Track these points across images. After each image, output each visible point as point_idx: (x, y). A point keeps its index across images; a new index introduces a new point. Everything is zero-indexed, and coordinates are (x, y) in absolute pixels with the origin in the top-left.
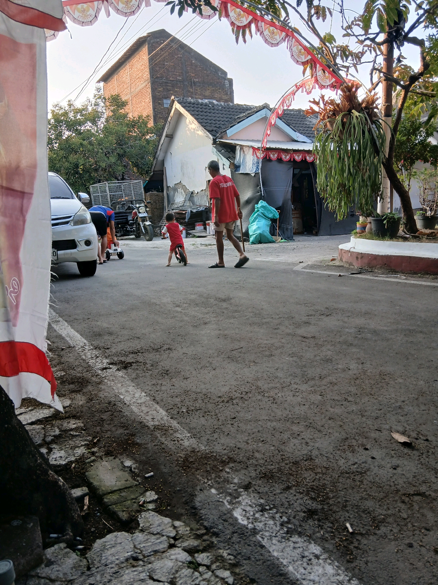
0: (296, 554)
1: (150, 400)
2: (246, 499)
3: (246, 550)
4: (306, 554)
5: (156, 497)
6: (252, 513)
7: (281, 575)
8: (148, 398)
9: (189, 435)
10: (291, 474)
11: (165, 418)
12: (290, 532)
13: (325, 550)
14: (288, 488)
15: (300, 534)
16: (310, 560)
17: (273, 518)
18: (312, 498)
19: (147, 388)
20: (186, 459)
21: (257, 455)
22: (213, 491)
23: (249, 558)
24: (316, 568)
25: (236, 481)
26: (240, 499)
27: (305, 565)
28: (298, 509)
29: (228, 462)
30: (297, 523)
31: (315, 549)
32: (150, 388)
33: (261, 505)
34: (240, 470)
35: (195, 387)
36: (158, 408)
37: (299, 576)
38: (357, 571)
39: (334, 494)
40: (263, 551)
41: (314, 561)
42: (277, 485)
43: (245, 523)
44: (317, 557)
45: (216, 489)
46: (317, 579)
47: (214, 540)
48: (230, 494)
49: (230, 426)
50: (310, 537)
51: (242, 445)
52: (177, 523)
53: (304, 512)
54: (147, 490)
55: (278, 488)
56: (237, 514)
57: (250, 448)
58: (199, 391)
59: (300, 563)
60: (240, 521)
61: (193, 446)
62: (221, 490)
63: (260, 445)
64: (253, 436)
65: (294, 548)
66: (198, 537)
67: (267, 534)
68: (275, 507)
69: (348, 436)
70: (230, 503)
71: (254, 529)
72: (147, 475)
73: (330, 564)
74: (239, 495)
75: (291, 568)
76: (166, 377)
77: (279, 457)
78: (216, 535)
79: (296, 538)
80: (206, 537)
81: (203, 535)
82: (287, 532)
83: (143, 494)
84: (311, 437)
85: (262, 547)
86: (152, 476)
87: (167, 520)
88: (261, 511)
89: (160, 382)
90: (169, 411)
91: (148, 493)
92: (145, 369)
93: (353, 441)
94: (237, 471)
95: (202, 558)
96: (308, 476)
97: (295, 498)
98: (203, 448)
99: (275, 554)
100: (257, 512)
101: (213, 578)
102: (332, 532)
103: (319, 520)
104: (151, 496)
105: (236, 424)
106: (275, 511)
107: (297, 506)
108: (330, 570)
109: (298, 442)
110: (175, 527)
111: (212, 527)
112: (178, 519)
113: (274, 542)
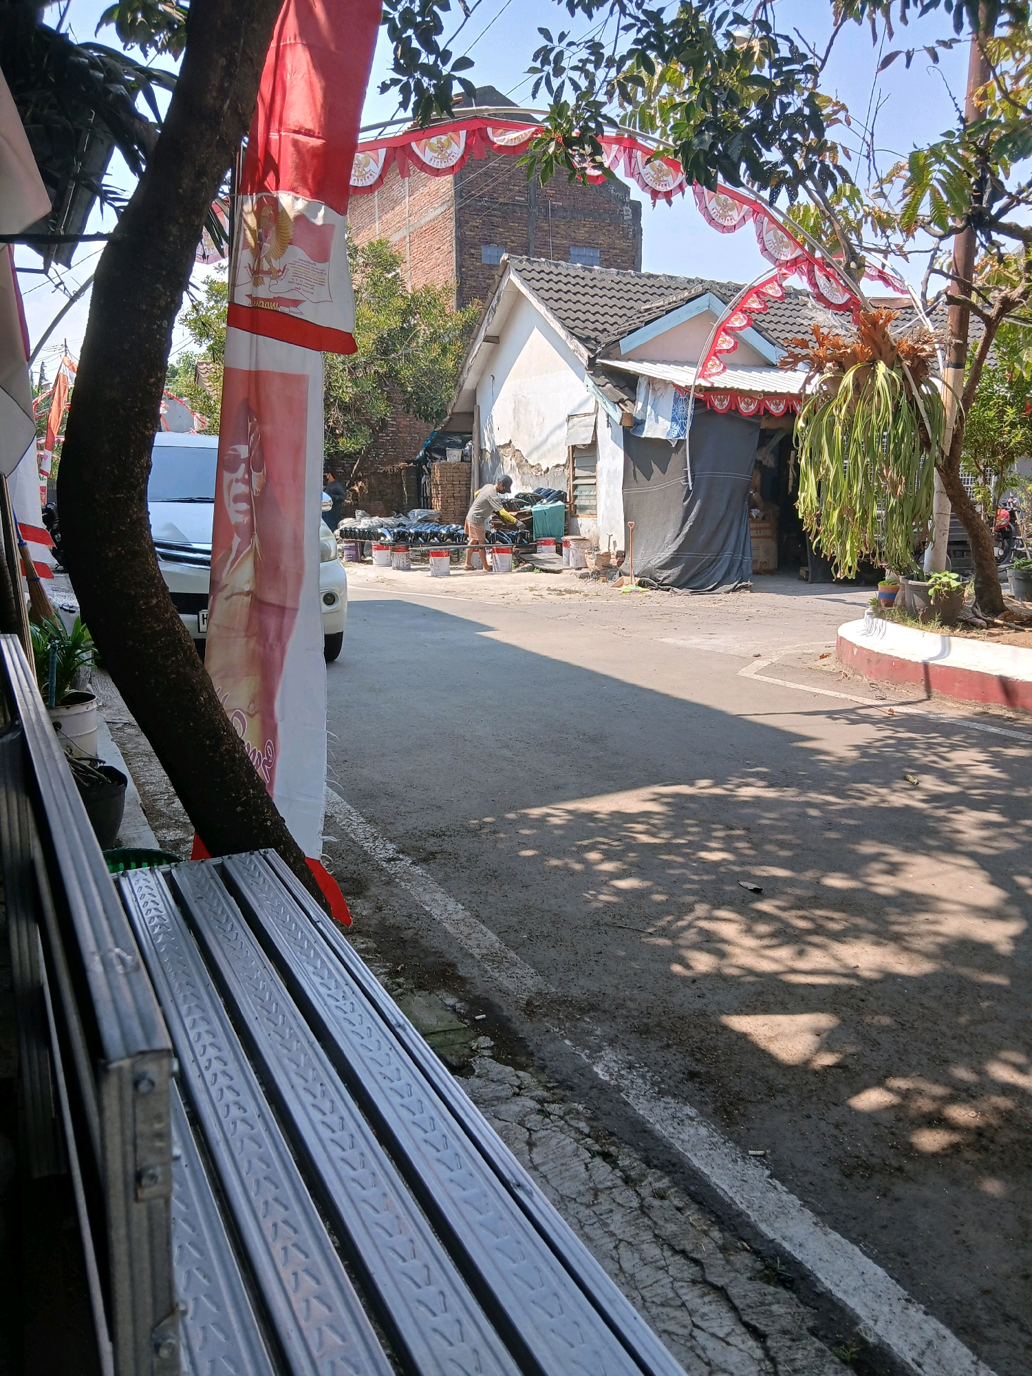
0: (666, 1114)
1: (471, 916)
2: (609, 1054)
3: (606, 1107)
4: (679, 1114)
5: (492, 1043)
6: (616, 1069)
7: (645, 1131)
8: (468, 914)
9: (533, 971)
10: (673, 1031)
11: (497, 945)
12: (662, 1093)
13: (701, 1113)
14: (668, 1046)
15: (674, 1096)
16: (682, 1121)
17: (643, 1077)
18: (697, 1060)
19: (465, 897)
20: (529, 1003)
21: (629, 1003)
22: (567, 1042)
23: (609, 1114)
24: (688, 1128)
25: (598, 1033)
26: (603, 1053)
27: (675, 1125)
28: (677, 1069)
29: (588, 1010)
30: (672, 1083)
31: (690, 1111)
32: (470, 898)
33: (629, 1062)
34: (604, 1021)
35: (539, 902)
36: (485, 929)
37: (666, 1134)
38: (735, 1136)
39: (727, 1057)
40: (627, 1109)
41: (687, 1122)
42: (652, 1042)
43: (607, 1078)
44: (692, 1119)
45: (571, 1040)
46: (687, 1138)
47: (568, 1093)
48: (589, 1048)
49: (593, 963)
50: (686, 1099)
51: (610, 991)
52: (521, 1073)
53: (684, 1073)
54: (479, 1035)
55: (653, 1045)
56: (599, 1069)
57: (621, 994)
58: (547, 908)
59: (670, 1122)
60: (601, 1076)
61: (540, 986)
62: (577, 1041)
63: (636, 991)
64: (626, 979)
65: (665, 1108)
66: (548, 1089)
67: (634, 1092)
68: (646, 1065)
69: (765, 990)
70: (588, 1057)
71: (618, 1086)
72: (478, 1017)
73: (705, 1126)
74: (601, 1049)
75: (658, 1126)
76: (494, 881)
77: (660, 1009)
78: (571, 1089)
79: (669, 1099)
80: (556, 1091)
81: (553, 1088)
82: (659, 1093)
83: (475, 1038)
84: (711, 987)
85: (626, 1104)
86: (483, 1019)
87: (509, 1069)
88: (629, 1068)
89: (484, 889)
90: (502, 935)
91: (481, 1039)
92: (458, 865)
93: (772, 996)
94: (599, 1020)
95: (553, 1108)
96: (697, 1035)
97: (674, 1058)
98: (554, 990)
99: (641, 1112)
100: (623, 1069)
101: (566, 1127)
102: (715, 1096)
103: (701, 1083)
104: (485, 1041)
105: (602, 961)
106: (646, 1069)
107: (675, 1066)
108: (703, 1131)
109: (690, 992)
110: (518, 1077)
111: (564, 1080)
112: (523, 1068)
113: (641, 1101)
